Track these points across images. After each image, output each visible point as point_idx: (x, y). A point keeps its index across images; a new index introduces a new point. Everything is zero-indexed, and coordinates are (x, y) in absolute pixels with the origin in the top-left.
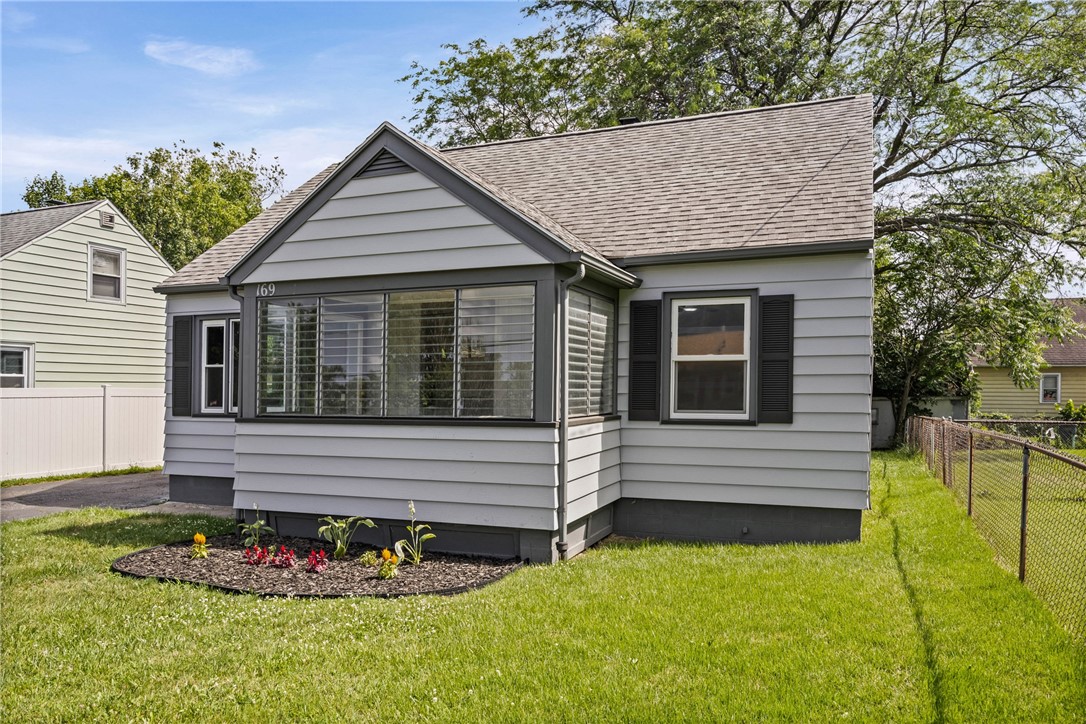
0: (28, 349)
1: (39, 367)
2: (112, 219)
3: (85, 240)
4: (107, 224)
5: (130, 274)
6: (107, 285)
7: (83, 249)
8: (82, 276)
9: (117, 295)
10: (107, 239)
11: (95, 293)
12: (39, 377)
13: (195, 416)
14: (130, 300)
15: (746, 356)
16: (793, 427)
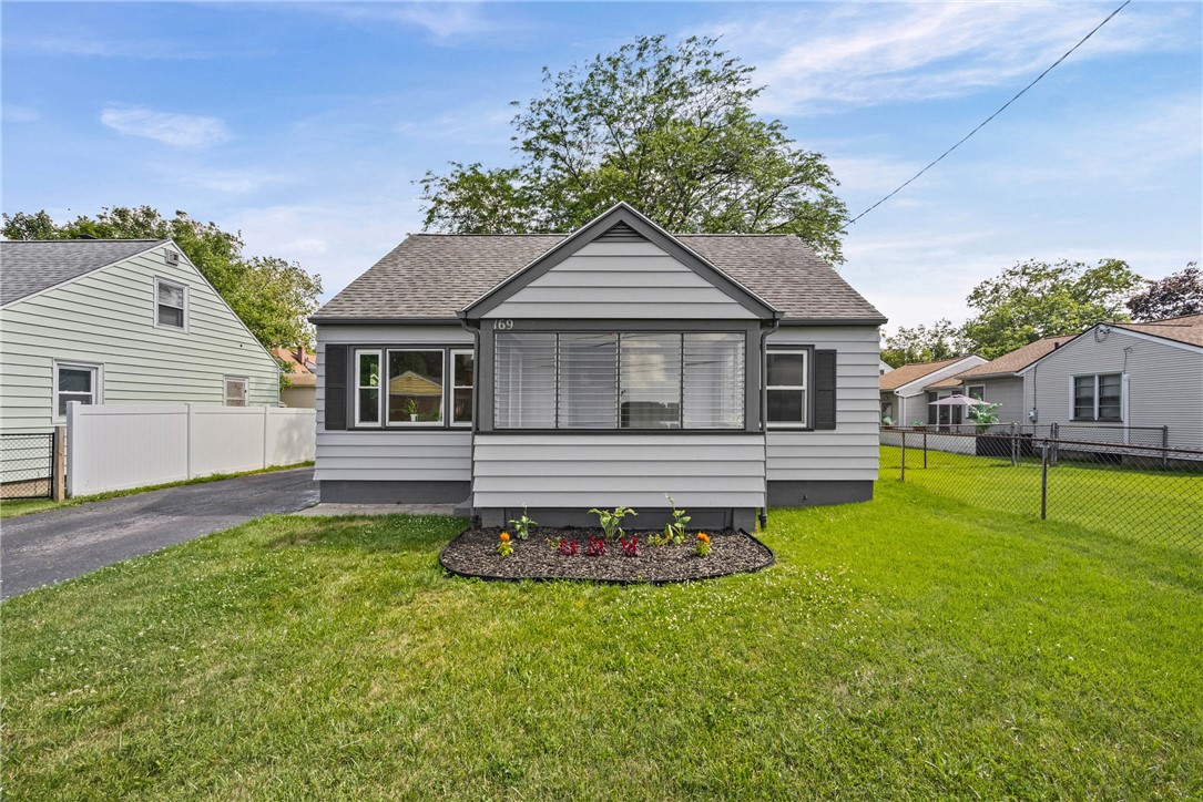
0: (97, 369)
1: (108, 385)
2: (176, 257)
3: (152, 273)
4: (172, 261)
5: (192, 307)
6: (171, 315)
7: (150, 281)
8: (150, 306)
9: (180, 324)
10: (171, 274)
11: (161, 321)
12: (107, 394)
13: (349, 430)
14: (192, 330)
15: (804, 387)
16: (835, 432)
